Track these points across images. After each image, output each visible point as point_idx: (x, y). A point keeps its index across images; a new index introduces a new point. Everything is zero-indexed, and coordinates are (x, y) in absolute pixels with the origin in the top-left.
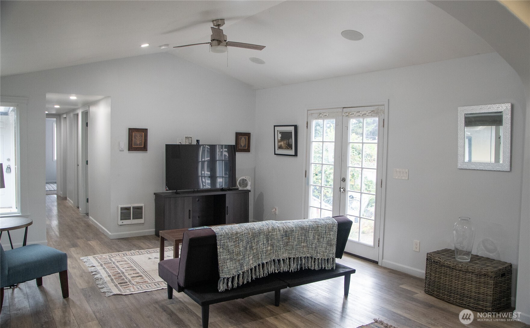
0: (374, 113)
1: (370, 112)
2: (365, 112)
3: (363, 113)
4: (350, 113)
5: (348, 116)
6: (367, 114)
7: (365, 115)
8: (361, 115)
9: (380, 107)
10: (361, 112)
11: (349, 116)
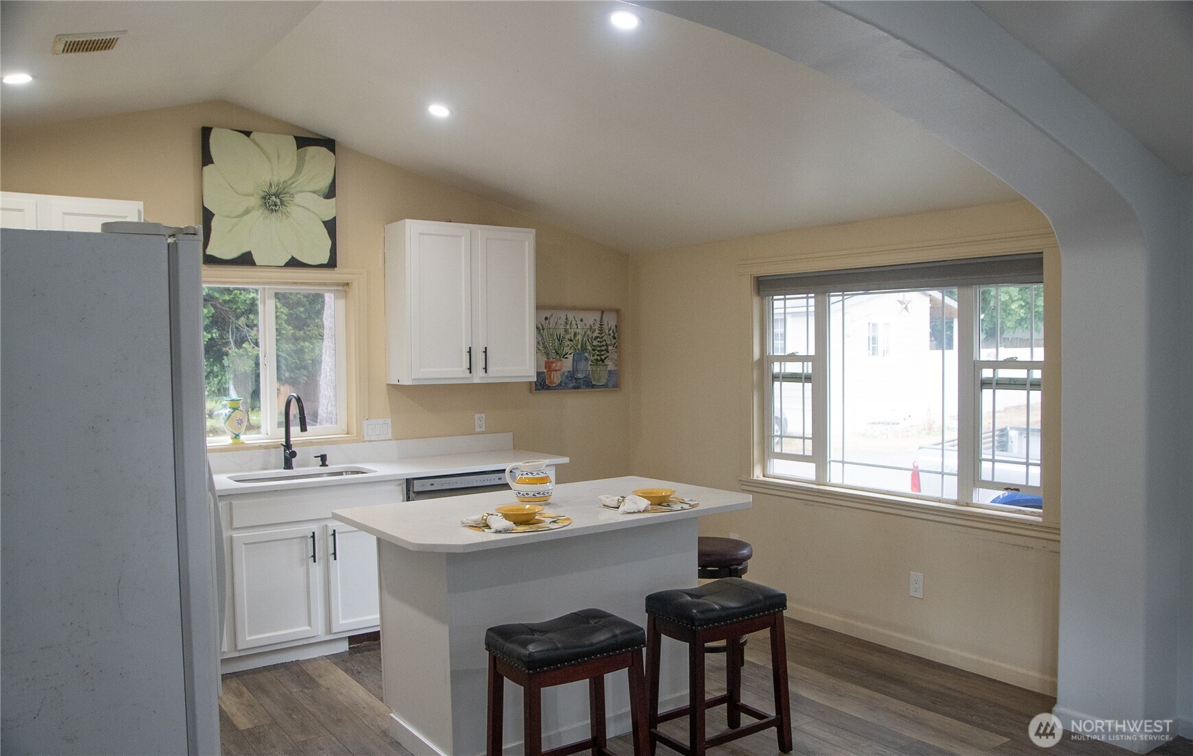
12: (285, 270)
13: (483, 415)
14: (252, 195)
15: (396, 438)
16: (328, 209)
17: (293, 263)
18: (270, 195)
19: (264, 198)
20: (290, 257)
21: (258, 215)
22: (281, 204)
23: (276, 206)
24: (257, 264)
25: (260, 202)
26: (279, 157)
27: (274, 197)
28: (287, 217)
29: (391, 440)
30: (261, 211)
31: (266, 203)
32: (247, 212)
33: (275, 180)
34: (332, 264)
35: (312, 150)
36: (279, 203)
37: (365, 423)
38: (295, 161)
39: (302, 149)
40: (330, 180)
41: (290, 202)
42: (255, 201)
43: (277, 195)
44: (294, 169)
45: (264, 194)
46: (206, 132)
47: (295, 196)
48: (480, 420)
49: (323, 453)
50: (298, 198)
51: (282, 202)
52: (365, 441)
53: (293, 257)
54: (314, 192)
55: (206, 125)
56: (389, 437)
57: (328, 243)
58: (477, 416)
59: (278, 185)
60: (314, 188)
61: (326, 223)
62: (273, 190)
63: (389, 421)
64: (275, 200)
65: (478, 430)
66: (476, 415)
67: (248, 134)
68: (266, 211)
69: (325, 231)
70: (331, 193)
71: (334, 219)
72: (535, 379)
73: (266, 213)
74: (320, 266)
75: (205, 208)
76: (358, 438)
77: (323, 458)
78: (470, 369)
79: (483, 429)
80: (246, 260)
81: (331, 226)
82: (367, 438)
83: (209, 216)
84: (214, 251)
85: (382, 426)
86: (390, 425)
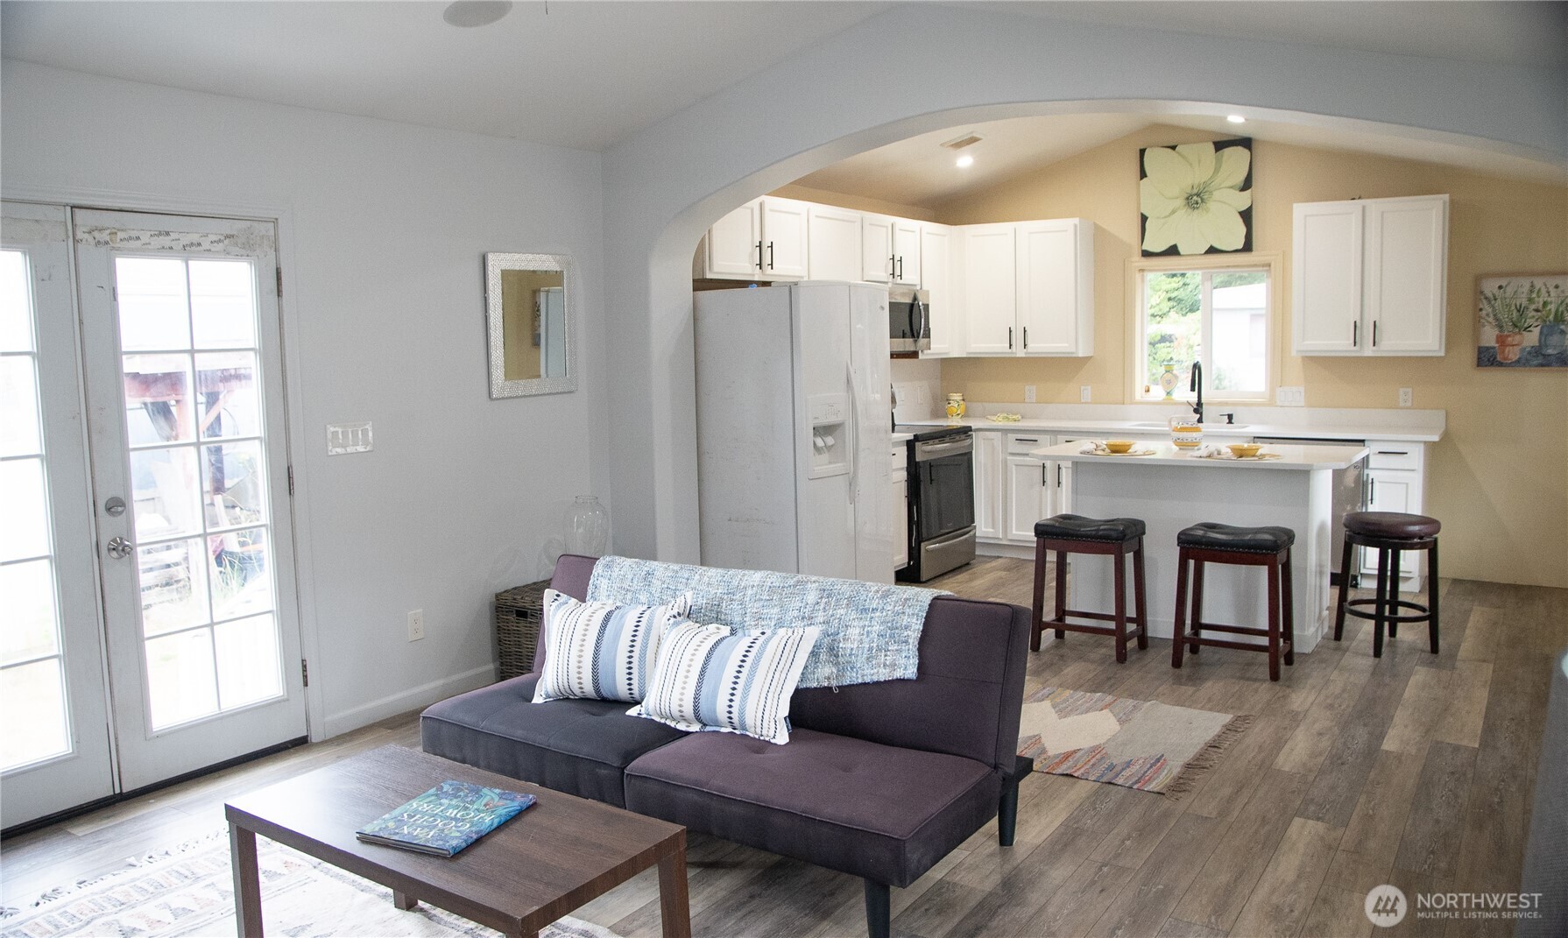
0: (235, 245)
1: (220, 241)
2: (195, 238)
3: (186, 240)
4: (121, 235)
5: (107, 243)
6: (206, 245)
7: (193, 248)
8: (178, 246)
9: (255, 224)
10: (173, 236)
11: (112, 244)
12: (1205, 257)
13: (1410, 390)
14: (1178, 198)
15: (1310, 405)
16: (1243, 200)
17: (1212, 250)
18: (1192, 196)
19: (1187, 199)
20: (1209, 246)
21: (1183, 213)
22: (1202, 202)
23: (1197, 204)
24: (1182, 253)
25: (1184, 202)
26: (1199, 161)
27: (1195, 196)
28: (1207, 212)
29: (1304, 407)
30: (1185, 210)
31: (1189, 203)
32: (1173, 212)
33: (1196, 182)
34: (1248, 247)
35: (1228, 151)
36: (1200, 201)
37: (1278, 390)
38: (1214, 163)
39: (1221, 152)
40: (1245, 174)
41: (1208, 199)
42: (1181, 202)
43: (1198, 195)
44: (1213, 170)
45: (1186, 196)
46: (1142, 152)
47: (1214, 193)
48: (1404, 394)
49: (1230, 413)
50: (1216, 194)
51: (1202, 200)
52: (1280, 406)
53: (1211, 246)
54: (1231, 187)
55: (1142, 148)
56: (1301, 404)
57: (1243, 230)
58: (1401, 391)
59: (1199, 185)
60: (1230, 184)
61: (1241, 213)
62: (1195, 191)
63: (1302, 389)
65: (1402, 404)
66: (1401, 389)
67: (1173, 148)
68: (1189, 209)
69: (1240, 220)
70: (1247, 184)
71: (1250, 209)
72: (1442, 354)
73: (1190, 211)
74: (1236, 251)
75: (1142, 215)
76: (1271, 403)
77: (1230, 417)
78: (1355, 342)
79: (1409, 404)
80: (1173, 251)
81: (1247, 216)
82: (1279, 403)
83: (1144, 219)
84: (1149, 246)
85: (1295, 393)
86: (1303, 394)
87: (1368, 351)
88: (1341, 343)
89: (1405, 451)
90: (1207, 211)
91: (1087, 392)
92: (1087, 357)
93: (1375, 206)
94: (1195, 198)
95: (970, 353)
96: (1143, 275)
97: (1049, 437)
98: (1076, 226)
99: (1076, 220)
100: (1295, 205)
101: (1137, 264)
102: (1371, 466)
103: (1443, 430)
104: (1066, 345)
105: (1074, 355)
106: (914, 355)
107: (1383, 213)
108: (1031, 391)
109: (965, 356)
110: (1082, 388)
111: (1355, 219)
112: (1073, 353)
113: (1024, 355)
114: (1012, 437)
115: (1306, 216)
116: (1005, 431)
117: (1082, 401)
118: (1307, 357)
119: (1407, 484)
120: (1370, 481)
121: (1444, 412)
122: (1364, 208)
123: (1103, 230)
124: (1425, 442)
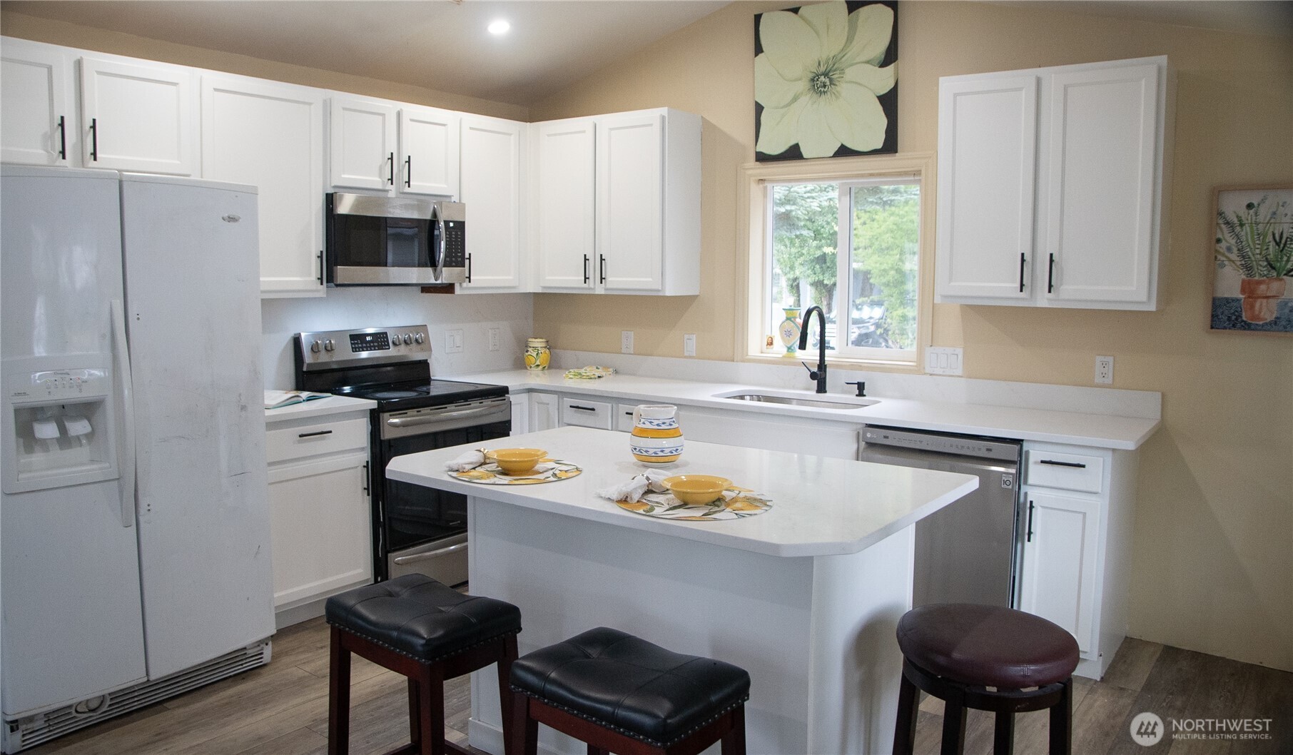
12: (835, 161)
13: (1111, 359)
14: (800, 79)
15: (969, 376)
16: (883, 80)
17: (843, 152)
18: (818, 75)
19: (813, 80)
20: (840, 145)
21: (807, 100)
22: (831, 84)
23: (825, 86)
24: (805, 157)
25: (809, 85)
26: (828, 27)
27: (823, 77)
28: (837, 98)
29: (961, 377)
30: (809, 96)
31: (814, 86)
32: (795, 99)
33: (824, 56)
34: (890, 145)
35: (865, 11)
36: (828, 83)
37: (928, 350)
38: (846, 29)
39: (853, 13)
40: (887, 41)
41: (839, 80)
42: (803, 85)
43: (826, 74)
44: (845, 39)
45: (811, 75)
46: (758, 19)
47: (846, 71)
48: (1102, 365)
49: (861, 381)
50: (849, 73)
51: (831, 80)
52: (925, 374)
53: (842, 145)
54: (869, 62)
55: (757, 13)
56: (959, 372)
57: (883, 122)
58: (1099, 359)
59: (827, 60)
60: (868, 57)
61: (881, 98)
62: (823, 69)
63: (960, 351)
64: (824, 80)
65: (1098, 380)
66: (1097, 357)
67: (796, 11)
68: (815, 95)
69: (880, 108)
70: (890, 57)
71: (894, 92)
72: (1152, 307)
73: (815, 96)
74: (875, 152)
75: (757, 104)
76: (919, 369)
77: (861, 386)
78: (1022, 285)
79: (1109, 381)
80: (793, 154)
81: (889, 102)
82: (927, 370)
83: (759, 109)
84: (765, 147)
85: (949, 357)
86: (960, 357)
87: (1043, 300)
88: (1003, 287)
89: (1082, 463)
90: (837, 96)
91: (691, 344)
92: (694, 296)
93: (1055, 77)
94: (822, 78)
95: (544, 287)
96: (765, 188)
97: (610, 405)
98: (663, 118)
99: (664, 111)
100: (941, 79)
101: (750, 172)
102: (1030, 481)
103: (1153, 423)
104: (651, 279)
105: (661, 294)
106: (448, 288)
107: (1066, 88)
108: (629, 338)
109: (540, 291)
110: (686, 336)
111: (1026, 98)
112: (659, 291)
113: (603, 292)
114: (569, 401)
115: (955, 95)
116: (562, 394)
117: (686, 354)
118: (967, 305)
119: (1084, 514)
120: (1028, 505)
121: (1159, 395)
122: (1039, 82)
123: (714, 127)
124: (1114, 450)
